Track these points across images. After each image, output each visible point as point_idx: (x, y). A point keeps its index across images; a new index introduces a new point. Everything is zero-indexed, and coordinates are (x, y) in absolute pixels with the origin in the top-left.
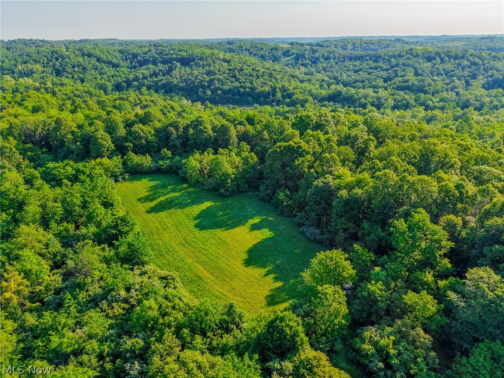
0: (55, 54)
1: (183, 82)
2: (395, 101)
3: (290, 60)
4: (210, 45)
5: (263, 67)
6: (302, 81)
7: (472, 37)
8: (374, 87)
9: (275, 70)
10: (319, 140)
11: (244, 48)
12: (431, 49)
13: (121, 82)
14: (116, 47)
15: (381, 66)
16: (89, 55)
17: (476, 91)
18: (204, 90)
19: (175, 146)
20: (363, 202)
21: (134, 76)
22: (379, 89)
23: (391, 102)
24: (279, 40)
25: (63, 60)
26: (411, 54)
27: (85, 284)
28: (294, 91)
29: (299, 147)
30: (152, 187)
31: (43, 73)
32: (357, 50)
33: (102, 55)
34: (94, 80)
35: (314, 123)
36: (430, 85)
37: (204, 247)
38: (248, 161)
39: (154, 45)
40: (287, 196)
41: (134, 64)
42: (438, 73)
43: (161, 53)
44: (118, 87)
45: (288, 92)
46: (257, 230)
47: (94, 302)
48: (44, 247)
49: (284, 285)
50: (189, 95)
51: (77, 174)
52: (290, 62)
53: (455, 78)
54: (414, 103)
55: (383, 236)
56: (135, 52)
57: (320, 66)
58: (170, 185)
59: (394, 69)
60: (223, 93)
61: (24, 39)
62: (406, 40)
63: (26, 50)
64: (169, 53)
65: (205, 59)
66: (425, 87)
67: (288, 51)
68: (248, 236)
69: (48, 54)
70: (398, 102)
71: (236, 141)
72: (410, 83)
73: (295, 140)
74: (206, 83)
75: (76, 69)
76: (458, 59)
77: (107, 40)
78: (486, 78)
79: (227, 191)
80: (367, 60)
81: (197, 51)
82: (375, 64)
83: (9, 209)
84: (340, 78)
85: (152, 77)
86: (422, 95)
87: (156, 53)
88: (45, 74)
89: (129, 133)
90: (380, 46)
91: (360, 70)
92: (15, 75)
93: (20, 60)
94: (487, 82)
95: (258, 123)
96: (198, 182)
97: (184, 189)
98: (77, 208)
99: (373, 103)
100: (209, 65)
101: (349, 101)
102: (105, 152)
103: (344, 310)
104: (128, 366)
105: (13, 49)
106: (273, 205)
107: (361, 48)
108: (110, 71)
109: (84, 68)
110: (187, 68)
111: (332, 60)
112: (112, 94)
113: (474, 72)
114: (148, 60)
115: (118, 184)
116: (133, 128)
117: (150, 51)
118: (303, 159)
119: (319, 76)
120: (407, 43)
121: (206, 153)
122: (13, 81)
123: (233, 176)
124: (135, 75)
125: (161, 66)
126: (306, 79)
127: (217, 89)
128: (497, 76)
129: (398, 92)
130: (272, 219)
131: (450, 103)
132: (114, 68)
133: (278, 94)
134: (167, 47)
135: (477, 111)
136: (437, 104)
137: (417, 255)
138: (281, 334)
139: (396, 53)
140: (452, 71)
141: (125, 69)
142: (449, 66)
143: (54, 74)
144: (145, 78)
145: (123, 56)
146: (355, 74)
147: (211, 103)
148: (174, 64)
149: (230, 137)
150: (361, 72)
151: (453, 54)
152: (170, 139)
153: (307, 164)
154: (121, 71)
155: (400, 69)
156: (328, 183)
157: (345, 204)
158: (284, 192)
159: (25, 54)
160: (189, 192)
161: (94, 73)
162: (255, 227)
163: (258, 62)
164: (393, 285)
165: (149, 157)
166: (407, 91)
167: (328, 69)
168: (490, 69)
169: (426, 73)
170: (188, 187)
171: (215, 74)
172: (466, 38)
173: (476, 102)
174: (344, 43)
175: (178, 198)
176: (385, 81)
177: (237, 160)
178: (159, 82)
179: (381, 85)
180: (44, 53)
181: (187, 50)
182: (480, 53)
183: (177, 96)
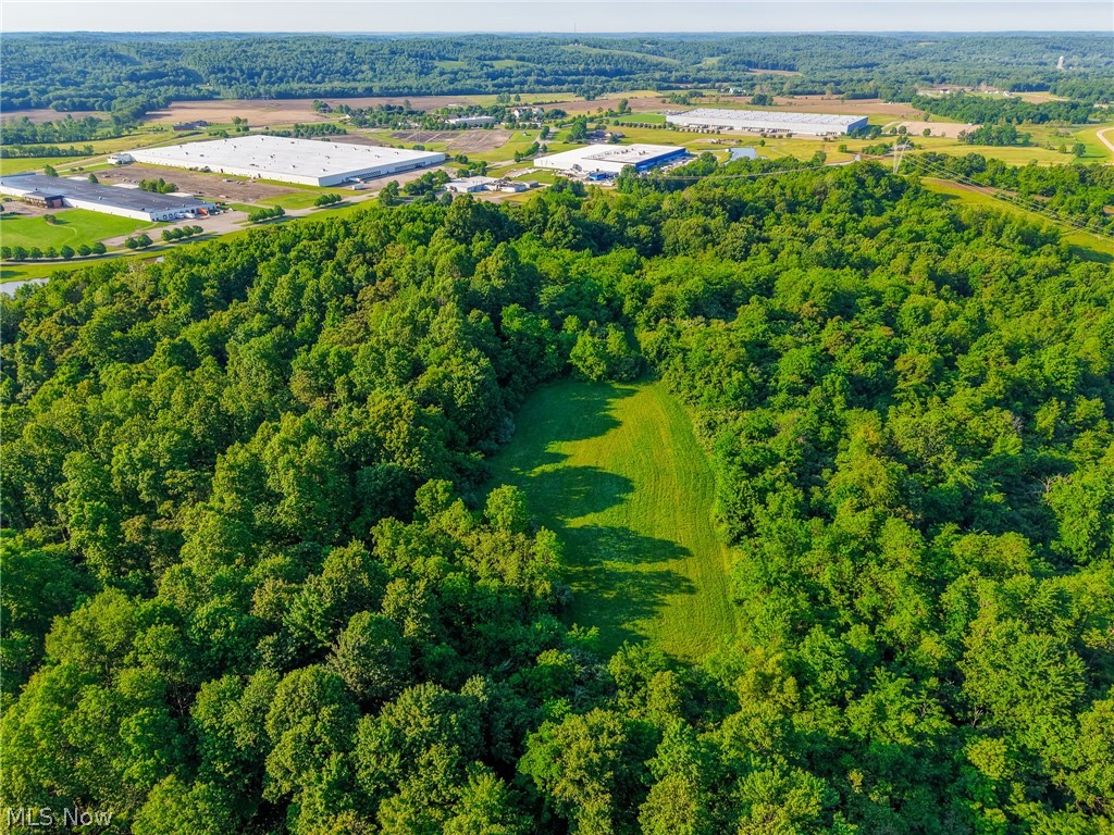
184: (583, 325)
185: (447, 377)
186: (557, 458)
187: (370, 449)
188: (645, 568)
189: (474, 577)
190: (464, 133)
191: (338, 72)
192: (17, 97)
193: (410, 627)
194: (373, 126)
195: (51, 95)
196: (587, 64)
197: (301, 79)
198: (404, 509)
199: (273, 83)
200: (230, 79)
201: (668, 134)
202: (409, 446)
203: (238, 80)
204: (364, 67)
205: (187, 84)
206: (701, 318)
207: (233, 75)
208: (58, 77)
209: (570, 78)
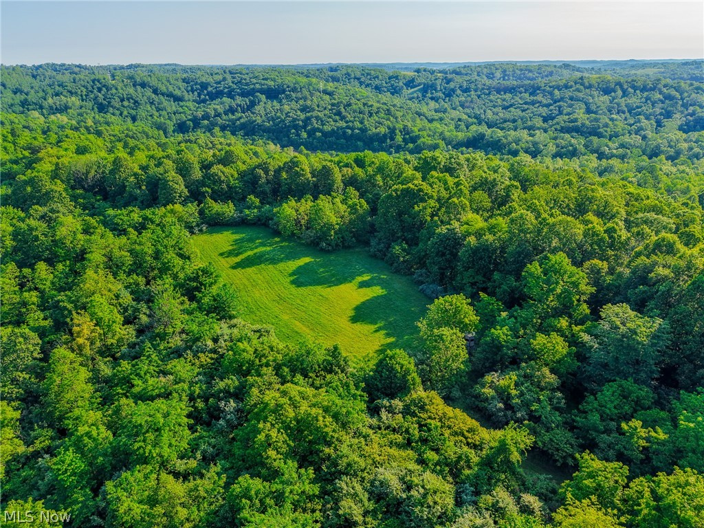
0: (96, 83)
1: (269, 121)
2: (557, 146)
3: (415, 92)
4: (305, 72)
5: (378, 102)
6: (431, 121)
7: (671, 62)
8: (530, 128)
9: (394, 106)
10: (446, 183)
11: (353, 76)
12: (609, 78)
13: (186, 121)
14: (178, 75)
15: (540, 100)
16: (143, 85)
17: (669, 134)
18: (297, 132)
19: (263, 193)
20: (495, 250)
21: (203, 113)
22: (536, 132)
23: (552, 148)
24: (400, 67)
25: (108, 90)
26: (581, 85)
27: (166, 334)
28: (420, 133)
29: (420, 190)
30: (237, 240)
31: (81, 108)
32: (509, 79)
33: (160, 85)
34: (149, 118)
35: (442, 166)
36: (606, 125)
37: (302, 304)
38: (356, 209)
39: (230, 72)
40: (404, 250)
41: (203, 97)
42: (618, 110)
43: (240, 82)
44: (182, 128)
45: (411, 135)
46: (366, 287)
47: (178, 353)
48: (114, 298)
49: (397, 341)
50: (277, 139)
51: (144, 223)
52: (415, 95)
53: (642, 117)
54: (583, 150)
55: (515, 285)
56: (204, 81)
57: (456, 100)
58: (258, 238)
59: (558, 104)
60: (323, 136)
61: (53, 64)
62: (577, 66)
63: (57, 78)
64: (251, 82)
65: (299, 90)
66: (599, 128)
67: (413, 80)
68: (355, 294)
69: (88, 82)
70: (562, 148)
71: (342, 186)
72: (579, 124)
73: (416, 182)
74: (301, 123)
75: (126, 103)
76: (647, 91)
77: (166, 65)
78: (685, 117)
79: (329, 245)
80: (521, 93)
81: (289, 80)
82: (532, 98)
83: (65, 261)
84: (483, 116)
85: (228, 115)
86: (595, 139)
87: (233, 82)
88: (84, 110)
89: (207, 176)
90: (540, 74)
91: (511, 106)
92: (44, 110)
93: (50, 91)
94: (686, 123)
95: (369, 166)
96: (293, 234)
97: (276, 243)
98: (149, 258)
99: (527, 150)
100: (305, 99)
101: (495, 147)
102: (177, 198)
103: (464, 355)
104: (222, 404)
105: (40, 77)
106: (387, 262)
107: (513, 77)
108: (171, 106)
109: (136, 102)
110: (275, 103)
111: (473, 93)
112: (174, 136)
113: (669, 109)
114: (221, 91)
115: (194, 236)
116: (211, 170)
117: (224, 79)
118: (424, 204)
119: (455, 114)
120: (578, 70)
121: (303, 200)
122: (42, 119)
123: (337, 227)
124: (204, 111)
125: (239, 100)
126: (437, 118)
127: (315, 130)
128: (700, 114)
129: (562, 135)
130: (385, 277)
131: (634, 150)
132: (176, 103)
133: (398, 137)
134: (247, 74)
135: (670, 161)
136: (615, 151)
137: (552, 302)
138: (390, 372)
139: (561, 83)
140: (638, 107)
141: (190, 104)
142: (634, 100)
143: (96, 109)
144: (219, 115)
145: (188, 86)
146: (504, 111)
147: (307, 149)
148: (257, 97)
149: (333, 181)
150: (512, 109)
151: (639, 84)
152: (257, 184)
153: (429, 210)
154: (186, 106)
155: (566, 104)
156: (454, 229)
157: (473, 253)
158: (401, 245)
159: (56, 83)
160: (282, 246)
161: (149, 109)
162: (363, 285)
163: (371, 95)
164: (521, 332)
165: (231, 205)
166: (574, 134)
167: (467, 104)
168: (691, 105)
169: (601, 110)
170: (281, 242)
171: (313, 110)
172: (662, 64)
173: (669, 149)
174: (490, 69)
175: (268, 253)
176: (545, 120)
177: (343, 208)
178: (236, 120)
179: (539, 126)
180: (82, 82)
181: (274, 78)
182: (678, 83)
183: (261, 139)
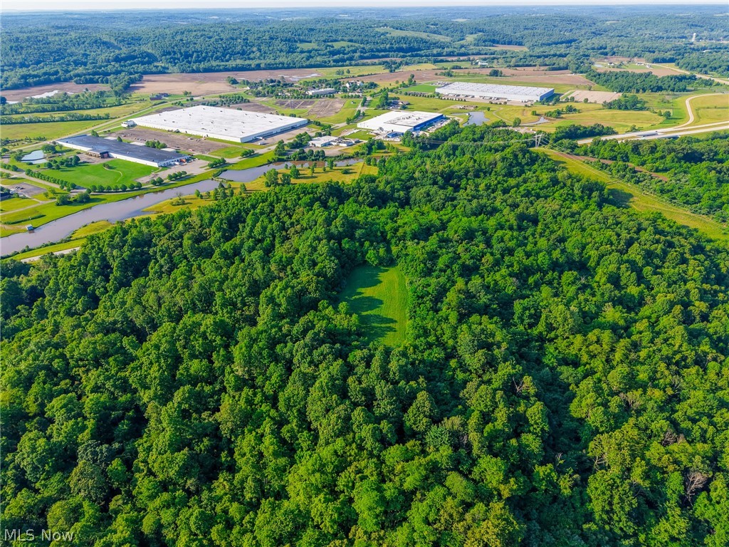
184: (371, 245)
185: (324, 267)
186: (360, 293)
187: (304, 291)
188: (383, 325)
189: (336, 326)
190: (317, 101)
191: (238, 53)
192: (53, 74)
193: (321, 335)
194: (264, 96)
195: (72, 73)
196: (392, 44)
197: (217, 58)
198: (316, 308)
199: (200, 62)
200: (175, 59)
201: (436, 101)
202: (316, 291)
203: (179, 59)
204: (255, 49)
205: (149, 63)
206: (416, 241)
207: (176, 56)
208: (72, 59)
209: (381, 54)
